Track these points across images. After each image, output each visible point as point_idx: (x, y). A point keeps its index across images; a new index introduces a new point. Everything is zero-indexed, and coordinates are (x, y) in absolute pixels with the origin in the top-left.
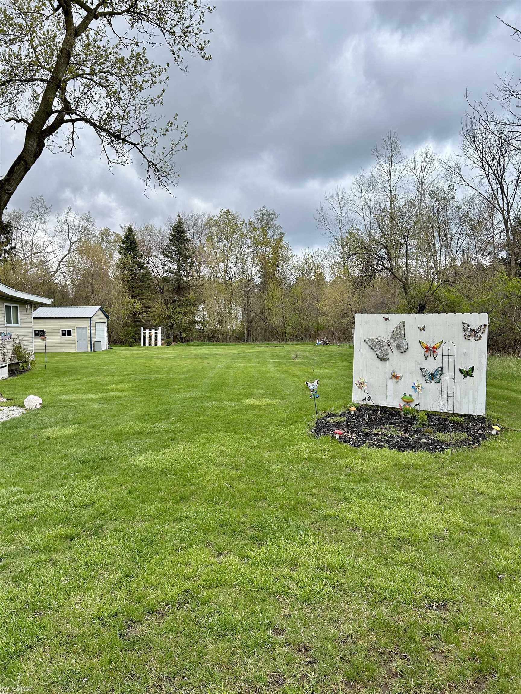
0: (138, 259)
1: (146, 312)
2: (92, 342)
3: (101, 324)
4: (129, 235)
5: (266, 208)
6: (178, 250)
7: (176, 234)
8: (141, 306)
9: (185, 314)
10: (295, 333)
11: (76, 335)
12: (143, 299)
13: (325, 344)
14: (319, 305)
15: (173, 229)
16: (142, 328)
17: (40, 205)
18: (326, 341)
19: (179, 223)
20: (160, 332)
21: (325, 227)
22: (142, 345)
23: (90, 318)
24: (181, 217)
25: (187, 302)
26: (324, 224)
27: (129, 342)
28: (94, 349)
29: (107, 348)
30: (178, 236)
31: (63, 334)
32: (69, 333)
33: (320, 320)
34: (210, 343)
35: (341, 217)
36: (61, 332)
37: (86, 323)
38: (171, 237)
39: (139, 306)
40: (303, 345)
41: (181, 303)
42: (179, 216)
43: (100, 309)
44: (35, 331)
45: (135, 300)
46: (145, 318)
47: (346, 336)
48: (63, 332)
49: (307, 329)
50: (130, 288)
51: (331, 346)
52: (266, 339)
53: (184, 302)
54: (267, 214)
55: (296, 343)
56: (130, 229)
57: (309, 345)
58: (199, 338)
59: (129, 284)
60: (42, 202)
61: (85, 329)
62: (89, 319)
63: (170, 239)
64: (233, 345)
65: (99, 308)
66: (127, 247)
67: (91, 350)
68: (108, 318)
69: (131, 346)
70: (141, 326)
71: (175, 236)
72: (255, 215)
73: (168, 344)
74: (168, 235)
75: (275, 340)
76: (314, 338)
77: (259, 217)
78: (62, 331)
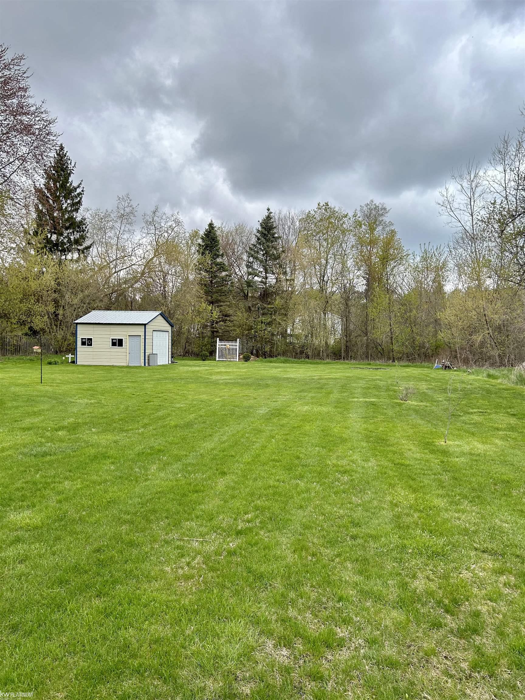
0: (219, 260)
1: (224, 321)
2: (147, 354)
3: (161, 333)
4: (210, 232)
5: (375, 202)
6: (265, 249)
7: (263, 230)
8: (218, 314)
9: (269, 324)
10: (406, 351)
11: (128, 345)
12: (221, 306)
13: (447, 368)
14: (439, 315)
15: (261, 225)
16: (218, 339)
17: (127, 204)
18: (448, 363)
19: (269, 218)
20: (238, 344)
21: (451, 213)
22: (217, 359)
23: (145, 325)
24: (271, 211)
25: (272, 310)
26: (449, 210)
27: (201, 355)
28: (149, 363)
29: (170, 362)
30: (266, 232)
31: (114, 344)
32: (119, 343)
33: (441, 335)
34: (296, 360)
35: (472, 200)
36: (111, 341)
37: (140, 331)
38: (258, 235)
39: (216, 314)
40: (415, 366)
41: (266, 311)
42: (268, 210)
43: (160, 314)
44: (82, 339)
45: (212, 307)
46: (223, 328)
47: (477, 357)
48: (114, 341)
49: (422, 346)
50: (207, 293)
51: (455, 371)
52: (367, 357)
53: (269, 311)
54: (375, 208)
55: (407, 364)
56: (211, 225)
57: (424, 367)
58: (284, 354)
59: (207, 287)
60: (129, 201)
61: (138, 338)
62: (143, 327)
63: (256, 236)
64: (324, 364)
65: (158, 313)
66: (207, 246)
67: (145, 365)
68: (172, 326)
69: (204, 360)
70: (217, 337)
71: (263, 233)
72: (361, 210)
73: (247, 359)
74: (255, 231)
75: (379, 359)
76: (431, 358)
77: (366, 212)
78: (113, 339)
